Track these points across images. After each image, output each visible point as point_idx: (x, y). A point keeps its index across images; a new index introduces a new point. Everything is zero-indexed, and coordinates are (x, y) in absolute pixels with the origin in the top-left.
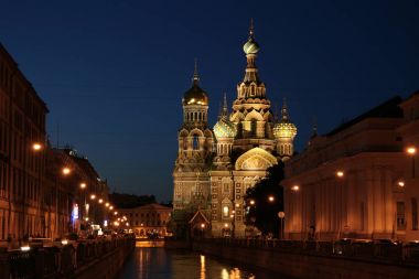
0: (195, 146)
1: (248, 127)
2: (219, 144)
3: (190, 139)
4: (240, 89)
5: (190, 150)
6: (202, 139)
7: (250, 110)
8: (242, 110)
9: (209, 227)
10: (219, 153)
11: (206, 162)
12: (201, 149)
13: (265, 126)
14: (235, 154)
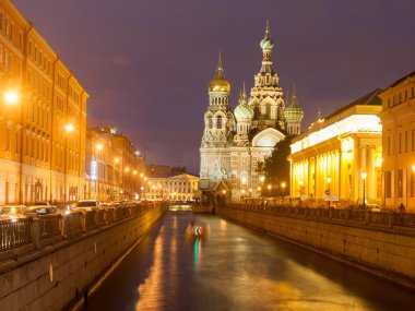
0: (219, 126)
1: (263, 111)
2: (239, 125)
3: (215, 120)
4: (257, 78)
5: (214, 129)
6: (224, 120)
7: (264, 97)
8: (258, 97)
9: (230, 194)
10: (239, 132)
11: (228, 139)
12: (224, 129)
13: (278, 110)
14: (252, 133)
